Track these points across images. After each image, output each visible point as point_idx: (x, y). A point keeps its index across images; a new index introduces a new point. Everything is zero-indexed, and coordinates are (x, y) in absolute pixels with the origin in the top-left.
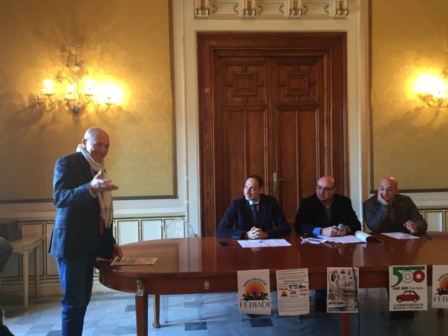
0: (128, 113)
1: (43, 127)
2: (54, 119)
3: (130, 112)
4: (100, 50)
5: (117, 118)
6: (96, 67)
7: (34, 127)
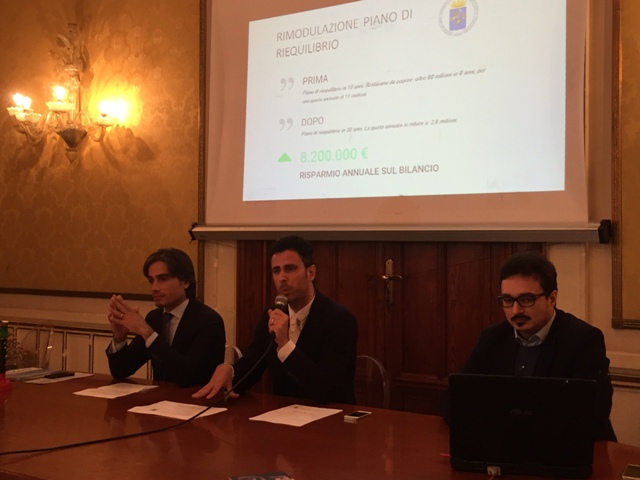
0: (139, 139)
1: (43, 172)
2: (54, 157)
3: (142, 137)
4: (108, 34)
5: (125, 151)
6: (103, 61)
7: (33, 172)
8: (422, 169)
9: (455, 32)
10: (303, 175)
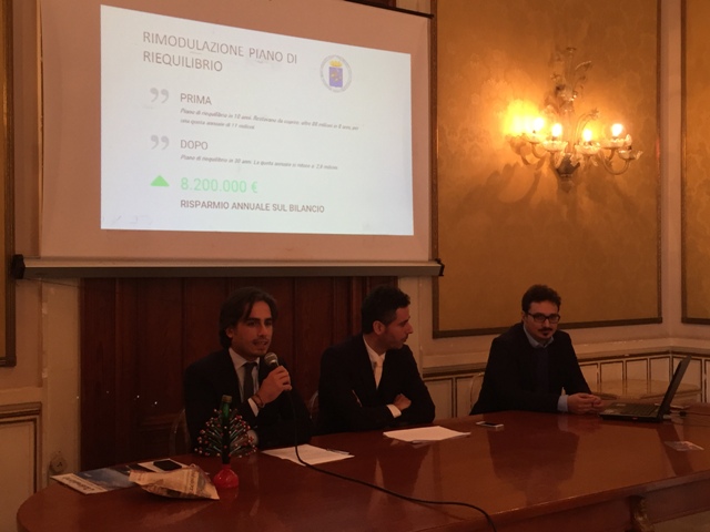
8: (310, 209)
9: (334, 88)
10: (184, 204)
